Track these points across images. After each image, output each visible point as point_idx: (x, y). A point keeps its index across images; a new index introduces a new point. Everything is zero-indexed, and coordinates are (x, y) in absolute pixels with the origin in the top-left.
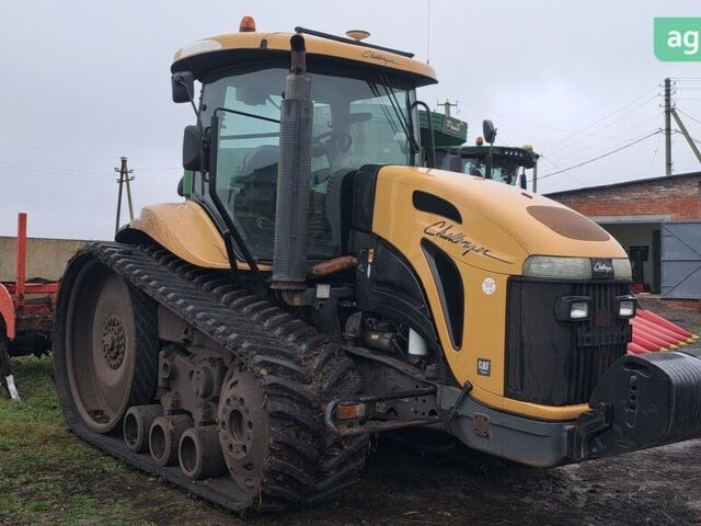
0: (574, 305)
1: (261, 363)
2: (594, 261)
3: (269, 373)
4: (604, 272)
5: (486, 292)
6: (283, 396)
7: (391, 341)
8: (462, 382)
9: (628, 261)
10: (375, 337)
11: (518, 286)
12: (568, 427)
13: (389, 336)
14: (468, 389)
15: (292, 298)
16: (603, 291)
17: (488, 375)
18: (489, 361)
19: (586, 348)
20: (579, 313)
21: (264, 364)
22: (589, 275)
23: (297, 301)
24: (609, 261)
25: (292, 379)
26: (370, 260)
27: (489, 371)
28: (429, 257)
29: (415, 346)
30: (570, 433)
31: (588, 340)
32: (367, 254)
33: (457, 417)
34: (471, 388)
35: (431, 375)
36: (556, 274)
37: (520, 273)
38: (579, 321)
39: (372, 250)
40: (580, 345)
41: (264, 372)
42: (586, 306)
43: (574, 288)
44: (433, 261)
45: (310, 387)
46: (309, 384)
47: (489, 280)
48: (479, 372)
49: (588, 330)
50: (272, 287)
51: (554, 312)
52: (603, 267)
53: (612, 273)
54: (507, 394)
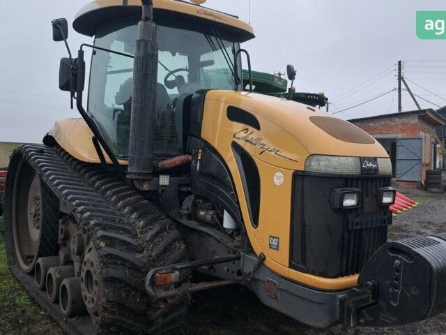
0: (346, 195)
1: (101, 237)
2: (362, 159)
3: (107, 246)
4: (370, 169)
5: (276, 183)
6: (117, 264)
7: (212, 217)
8: (258, 253)
9: (389, 160)
10: (202, 213)
11: (300, 179)
12: (340, 296)
13: (211, 213)
14: (262, 259)
15: (141, 185)
16: (369, 183)
17: (277, 249)
18: (278, 238)
19: (355, 230)
20: (350, 202)
21: (103, 238)
22: (358, 171)
23: (146, 187)
24: (374, 160)
25: (127, 249)
26: (199, 158)
27: (278, 246)
28: (237, 155)
29: (228, 222)
30: (342, 301)
31: (357, 224)
32: (197, 153)
33: (255, 280)
34: (265, 258)
35: (238, 244)
36: (331, 170)
37: (302, 169)
38: (350, 209)
39: (200, 151)
40: (350, 228)
41: (102, 244)
42: (355, 196)
43: (345, 182)
44: (239, 159)
45: (140, 256)
46: (140, 253)
47: (279, 174)
48: (271, 246)
49: (358, 216)
50: (128, 176)
51: (329, 202)
52: (370, 165)
53: (376, 169)
54: (291, 266)
